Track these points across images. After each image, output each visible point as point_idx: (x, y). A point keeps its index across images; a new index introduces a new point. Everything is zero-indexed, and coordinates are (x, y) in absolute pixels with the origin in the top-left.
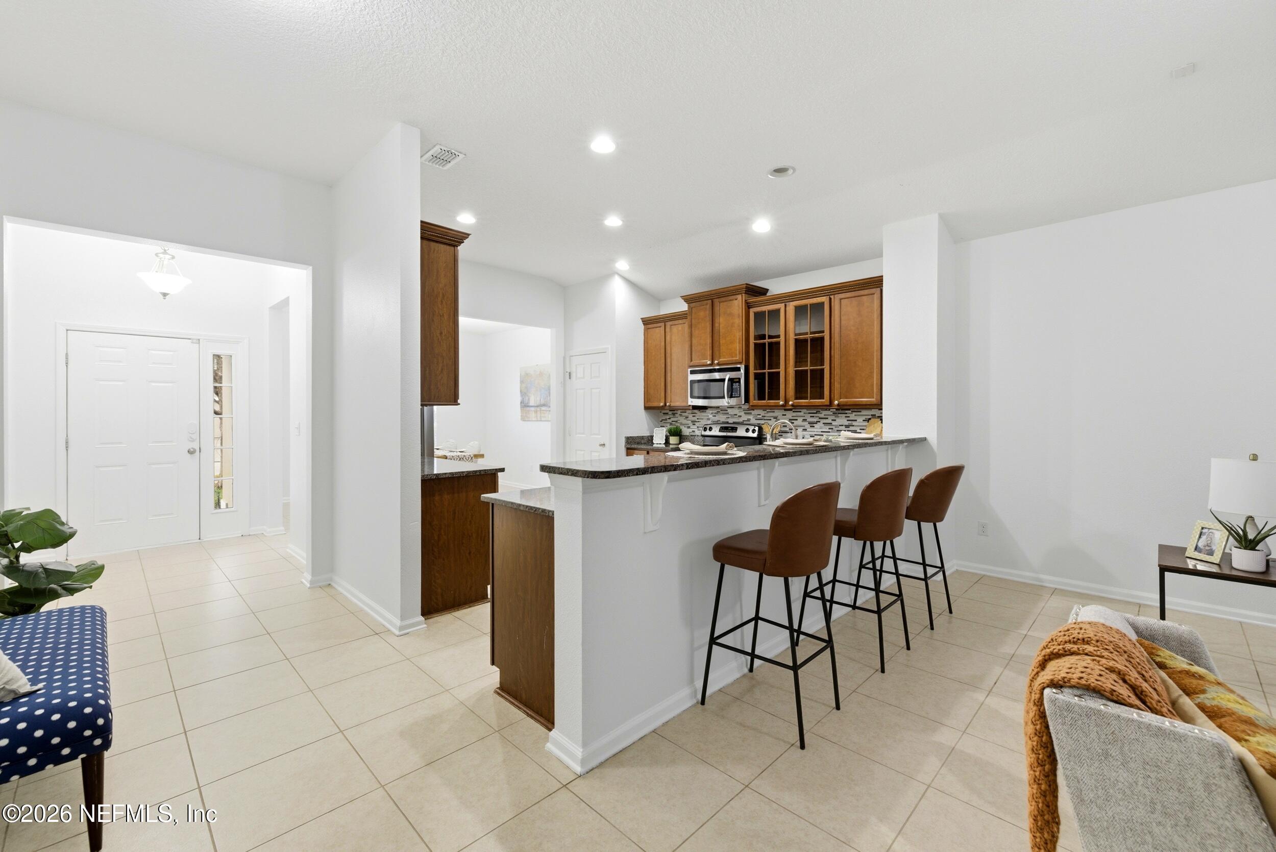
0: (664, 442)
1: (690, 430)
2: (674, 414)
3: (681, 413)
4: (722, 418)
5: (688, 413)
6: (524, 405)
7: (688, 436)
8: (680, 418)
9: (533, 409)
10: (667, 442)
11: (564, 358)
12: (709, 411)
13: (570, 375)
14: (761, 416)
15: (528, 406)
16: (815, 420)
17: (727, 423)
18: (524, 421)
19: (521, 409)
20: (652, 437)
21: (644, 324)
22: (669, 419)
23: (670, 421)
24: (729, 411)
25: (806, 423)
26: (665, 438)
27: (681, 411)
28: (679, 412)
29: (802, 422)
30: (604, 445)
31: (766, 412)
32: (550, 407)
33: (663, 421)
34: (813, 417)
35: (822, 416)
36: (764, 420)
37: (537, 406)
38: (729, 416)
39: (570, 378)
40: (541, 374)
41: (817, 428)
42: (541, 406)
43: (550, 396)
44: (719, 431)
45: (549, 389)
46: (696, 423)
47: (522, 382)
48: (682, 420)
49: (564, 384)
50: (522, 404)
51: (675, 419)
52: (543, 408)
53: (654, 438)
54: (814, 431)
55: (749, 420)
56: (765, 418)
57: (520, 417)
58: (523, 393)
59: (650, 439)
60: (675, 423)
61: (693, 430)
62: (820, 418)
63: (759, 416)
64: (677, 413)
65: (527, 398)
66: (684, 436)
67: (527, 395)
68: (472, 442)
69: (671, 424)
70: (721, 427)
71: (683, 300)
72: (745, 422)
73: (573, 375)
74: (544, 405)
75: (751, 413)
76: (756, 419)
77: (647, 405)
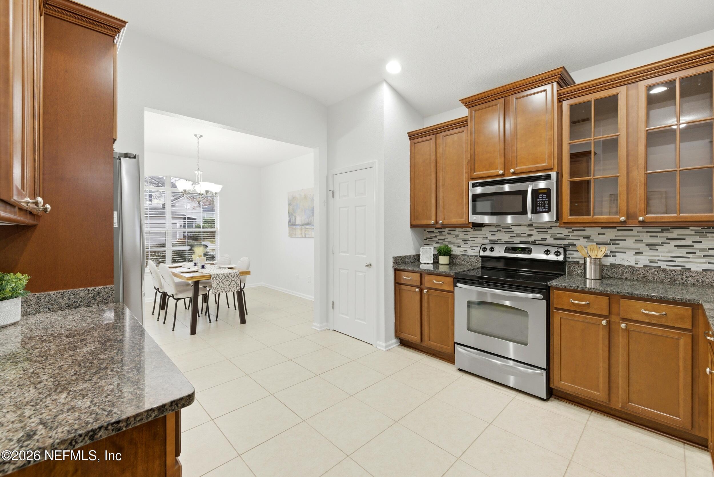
0: (432, 261)
1: (462, 250)
2: (441, 232)
3: (450, 232)
4: (504, 237)
5: (459, 232)
6: (292, 224)
7: (459, 256)
8: (448, 236)
9: (299, 227)
10: (436, 262)
11: (327, 178)
12: (485, 230)
13: (333, 194)
14: (562, 236)
15: (295, 225)
16: (659, 241)
17: (512, 242)
18: (291, 237)
19: (289, 228)
20: (419, 256)
21: (410, 139)
22: (436, 237)
23: (436, 239)
24: (514, 228)
25: (642, 247)
26: (433, 257)
27: (450, 229)
28: (447, 230)
29: (634, 243)
30: (370, 265)
31: (571, 230)
32: (313, 225)
33: (428, 239)
34: (657, 237)
35: (670, 236)
36: (567, 239)
37: (303, 225)
38: (515, 235)
39: (333, 197)
40: (306, 197)
41: (661, 252)
42: (306, 225)
43: (313, 215)
44: (505, 252)
45: (313, 209)
46: (468, 242)
47: (289, 205)
48: (450, 238)
49: (327, 203)
50: (290, 223)
51: (443, 238)
52: (307, 227)
53: (421, 257)
54: (659, 256)
55: (544, 239)
56: (570, 238)
57: (288, 234)
58: (290, 214)
59: (417, 258)
60: (442, 241)
61: (465, 249)
62: (668, 239)
63: (559, 236)
64: (444, 231)
65: (294, 218)
66: (454, 255)
67: (294, 216)
68: (243, 258)
69: (437, 243)
70: (506, 247)
71: (463, 105)
72: (537, 242)
73: (337, 194)
74: (308, 224)
75: (547, 232)
76: (554, 239)
77: (414, 223)
